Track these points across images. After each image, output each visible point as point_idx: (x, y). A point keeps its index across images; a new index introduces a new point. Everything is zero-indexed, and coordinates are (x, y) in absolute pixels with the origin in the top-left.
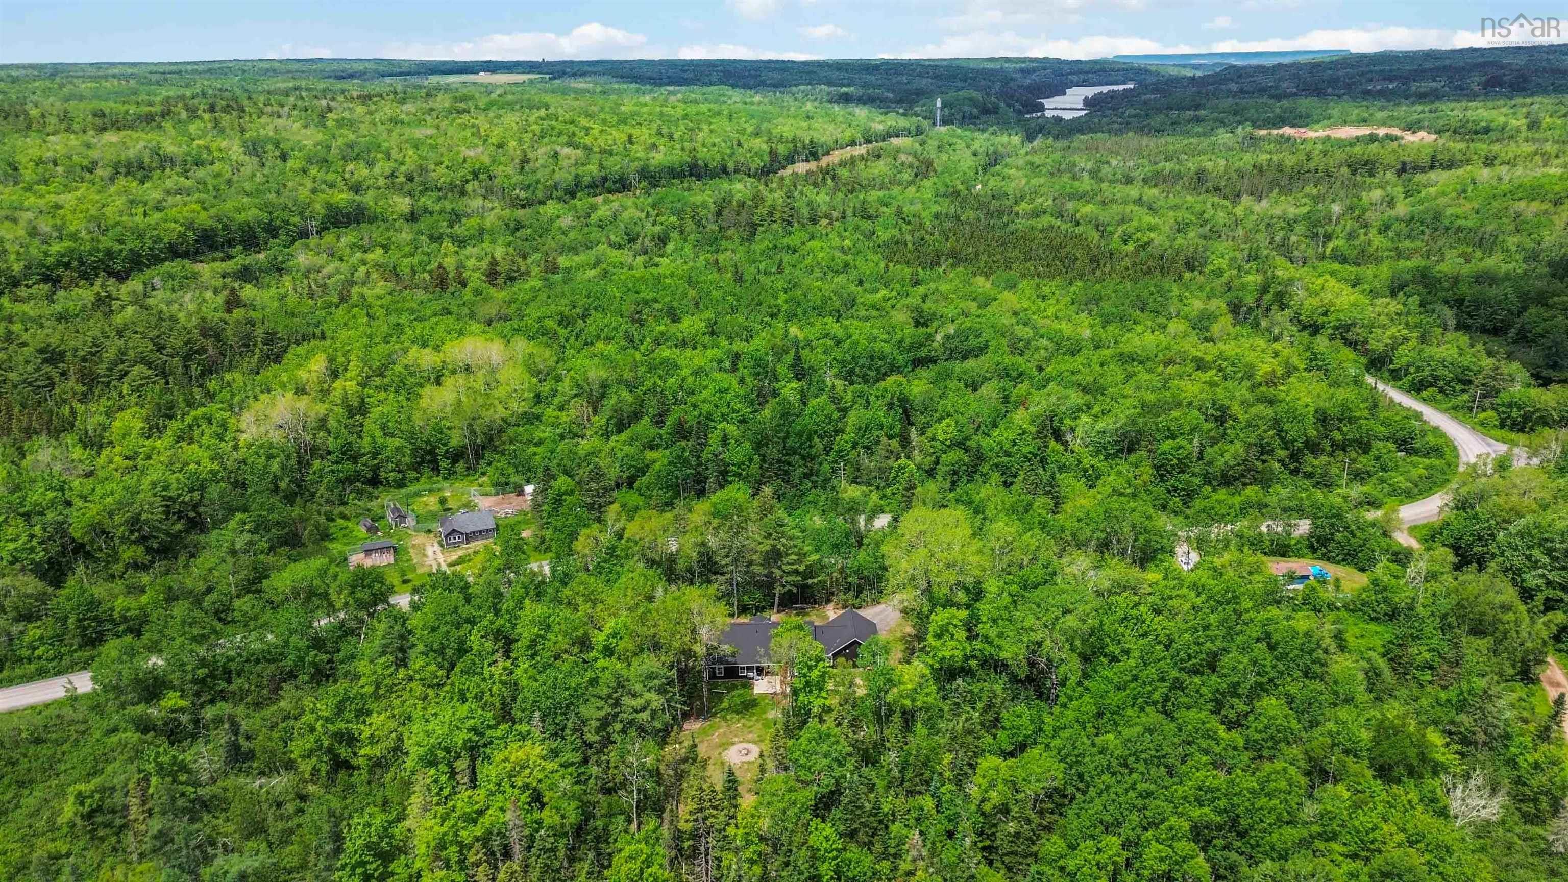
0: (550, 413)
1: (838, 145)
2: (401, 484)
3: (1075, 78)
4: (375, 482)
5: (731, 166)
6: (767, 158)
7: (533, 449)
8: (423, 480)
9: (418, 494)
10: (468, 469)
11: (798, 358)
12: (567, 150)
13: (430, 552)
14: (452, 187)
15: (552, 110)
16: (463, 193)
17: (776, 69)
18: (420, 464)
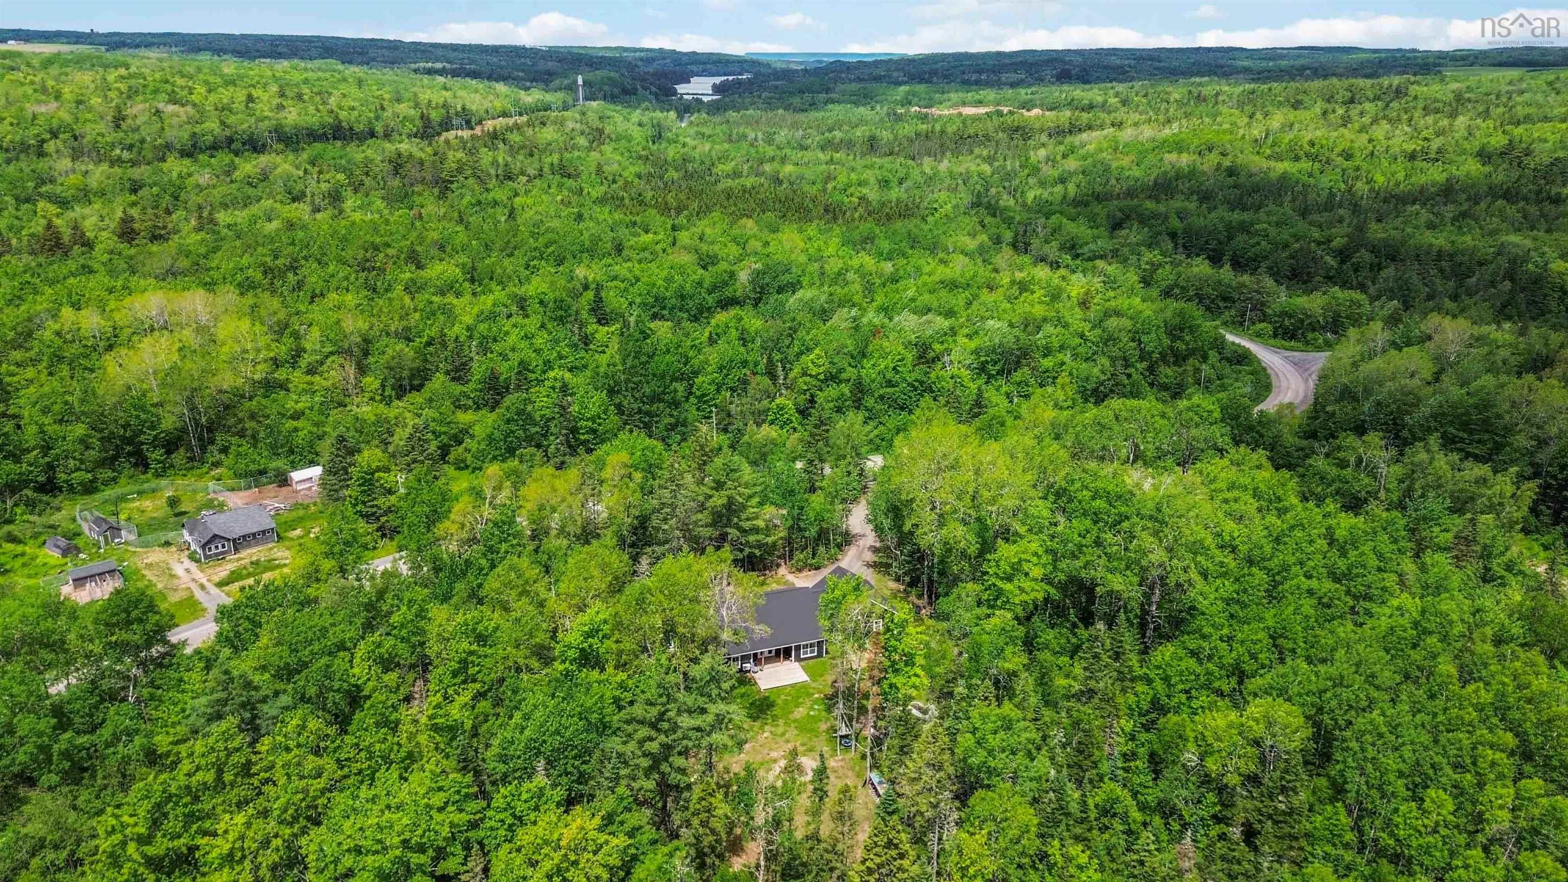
0: (298, 378)
1: (489, 114)
2: (89, 489)
3: (694, 68)
4: (50, 487)
5: (379, 128)
6: (419, 123)
7: (290, 424)
8: (123, 480)
9: (123, 498)
10: (191, 459)
11: (598, 300)
12: (171, 108)
13: (179, 570)
14: (24, 148)
15: (133, 69)
16: (41, 154)
17: (382, 48)
18: (115, 458)
